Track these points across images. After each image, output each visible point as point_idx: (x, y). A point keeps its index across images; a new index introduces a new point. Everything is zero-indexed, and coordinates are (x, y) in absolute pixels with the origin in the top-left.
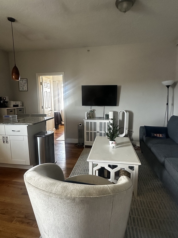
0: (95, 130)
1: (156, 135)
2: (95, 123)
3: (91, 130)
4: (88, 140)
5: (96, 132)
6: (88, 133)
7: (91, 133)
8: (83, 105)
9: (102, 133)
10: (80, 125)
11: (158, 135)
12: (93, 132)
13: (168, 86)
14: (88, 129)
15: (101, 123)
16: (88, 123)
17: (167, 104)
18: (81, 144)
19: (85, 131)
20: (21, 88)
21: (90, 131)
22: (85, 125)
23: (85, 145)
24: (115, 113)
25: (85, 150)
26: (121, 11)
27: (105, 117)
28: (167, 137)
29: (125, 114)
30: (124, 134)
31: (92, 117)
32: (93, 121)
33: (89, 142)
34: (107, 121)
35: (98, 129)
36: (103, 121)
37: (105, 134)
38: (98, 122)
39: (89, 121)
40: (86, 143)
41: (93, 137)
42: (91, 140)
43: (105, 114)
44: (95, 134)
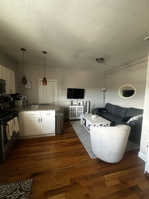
0: (75, 111)
2: (75, 108)
4: (71, 117)
6: (71, 113)
7: (73, 113)
8: (68, 98)
10: (66, 109)
12: (74, 112)
13: (104, 91)
15: (78, 108)
17: (104, 98)
19: (70, 112)
20: (27, 87)
21: (72, 112)
22: (70, 109)
23: (70, 119)
24: (83, 102)
25: (71, 122)
26: (98, 62)
27: (78, 104)
28: (107, 112)
29: (88, 103)
30: (88, 112)
31: (72, 105)
32: (74, 107)
33: (72, 117)
34: (81, 106)
35: (77, 111)
36: (79, 106)
37: (80, 113)
38: (77, 107)
39: (72, 107)
40: (71, 118)
41: (74, 115)
42: (73, 117)
43: (78, 103)
44: (75, 113)
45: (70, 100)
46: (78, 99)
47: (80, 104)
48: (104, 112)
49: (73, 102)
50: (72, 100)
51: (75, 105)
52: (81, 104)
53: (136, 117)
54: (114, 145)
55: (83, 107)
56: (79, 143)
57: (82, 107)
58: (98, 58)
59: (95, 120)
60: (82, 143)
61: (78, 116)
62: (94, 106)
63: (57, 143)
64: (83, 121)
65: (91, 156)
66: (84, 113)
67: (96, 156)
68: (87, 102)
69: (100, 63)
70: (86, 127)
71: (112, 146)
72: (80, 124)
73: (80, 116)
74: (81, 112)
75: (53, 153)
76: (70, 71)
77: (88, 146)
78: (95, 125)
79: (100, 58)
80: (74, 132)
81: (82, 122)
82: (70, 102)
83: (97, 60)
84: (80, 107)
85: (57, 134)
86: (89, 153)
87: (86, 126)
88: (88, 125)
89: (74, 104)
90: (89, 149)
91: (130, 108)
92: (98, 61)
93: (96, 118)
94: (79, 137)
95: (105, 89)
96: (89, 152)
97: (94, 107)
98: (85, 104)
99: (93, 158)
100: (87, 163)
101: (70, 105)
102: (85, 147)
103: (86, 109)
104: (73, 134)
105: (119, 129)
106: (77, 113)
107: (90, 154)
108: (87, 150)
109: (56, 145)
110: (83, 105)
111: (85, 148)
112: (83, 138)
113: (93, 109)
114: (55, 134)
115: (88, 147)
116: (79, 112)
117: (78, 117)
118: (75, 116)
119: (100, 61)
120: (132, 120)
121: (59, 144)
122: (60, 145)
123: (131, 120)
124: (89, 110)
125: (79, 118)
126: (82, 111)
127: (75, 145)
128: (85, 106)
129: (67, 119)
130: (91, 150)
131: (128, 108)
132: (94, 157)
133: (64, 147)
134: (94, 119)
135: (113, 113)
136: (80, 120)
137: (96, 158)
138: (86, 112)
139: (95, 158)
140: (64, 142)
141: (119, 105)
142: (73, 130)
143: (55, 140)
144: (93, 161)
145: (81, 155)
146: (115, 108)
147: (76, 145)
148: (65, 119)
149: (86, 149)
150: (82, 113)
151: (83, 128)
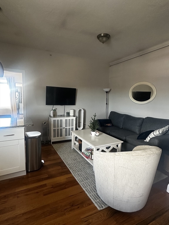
0: (61, 126)
1: (107, 125)
2: (61, 120)
3: (58, 127)
4: (55, 136)
5: (62, 128)
6: (54, 130)
7: (58, 130)
8: (48, 103)
9: (67, 128)
10: (45, 123)
11: (108, 124)
12: (59, 128)
13: (107, 92)
14: (54, 126)
15: (66, 120)
16: (54, 121)
17: (107, 104)
18: (45, 142)
19: (52, 129)
21: (56, 128)
22: (52, 123)
23: (52, 141)
24: (74, 111)
25: (54, 146)
26: (100, 41)
27: (66, 114)
28: (113, 125)
29: (82, 112)
30: (82, 127)
31: (55, 115)
32: (59, 119)
33: (56, 138)
34: (71, 118)
35: (64, 126)
36: (68, 118)
37: (69, 129)
38: (64, 119)
39: (56, 119)
40: (53, 139)
41: (59, 133)
42: (58, 136)
43: (66, 112)
44: (61, 130)
45: (50, 107)
46: (65, 106)
47: (68, 114)
48: (108, 126)
49: (57, 110)
50: (55, 107)
51: (61, 116)
52: (71, 115)
53: (159, 132)
54: (138, 183)
55: (74, 118)
56: (74, 183)
57: (72, 120)
58: (101, 34)
59: (97, 140)
60: (78, 182)
61: (66, 135)
62: (95, 116)
63: (29, 190)
64: (75, 142)
65: (98, 205)
66: (77, 129)
67: (106, 203)
68: (80, 111)
69: (103, 43)
70: (83, 153)
71: (135, 185)
72: (71, 147)
73: (69, 135)
74: (71, 127)
75: (23, 214)
76: (51, 55)
77: (90, 186)
78: (99, 149)
79: (104, 34)
80: (61, 164)
81: (74, 145)
82: (52, 112)
83: (99, 37)
84: (69, 120)
85: (30, 172)
86: (92, 200)
87: (83, 151)
88: (85, 149)
89: (58, 114)
90: (92, 192)
91: (147, 117)
92: (101, 39)
93: (98, 135)
94: (71, 173)
95: (107, 90)
96: (92, 198)
97: (94, 119)
98: (77, 114)
99: (101, 209)
100: (92, 222)
101: (52, 115)
102: (84, 189)
103: (80, 123)
104: (60, 167)
105: (146, 155)
106: (64, 130)
107: (96, 202)
108: (88, 195)
109: (27, 195)
110: (74, 116)
111: (84, 191)
112: (79, 173)
113: (93, 121)
114: (26, 171)
115: (89, 189)
116: (68, 127)
117: (66, 137)
118: (61, 135)
119: (104, 39)
120: (154, 136)
121: (36, 191)
122: (37, 193)
123: (152, 135)
124: (83, 124)
125: (68, 138)
126: (72, 125)
127: (66, 188)
128: (77, 117)
129: (46, 141)
130: (95, 193)
131: (143, 119)
132: (102, 207)
133: (44, 195)
134: (95, 138)
135: (122, 126)
136: (70, 140)
137: (106, 207)
138: (79, 127)
139: (104, 207)
140: (45, 185)
141: (129, 114)
142: (59, 161)
143: (25, 184)
144: (102, 215)
145: (78, 207)
146: (124, 119)
147: (68, 187)
148: (44, 141)
149: (86, 193)
150: (72, 129)
151: (76, 154)
